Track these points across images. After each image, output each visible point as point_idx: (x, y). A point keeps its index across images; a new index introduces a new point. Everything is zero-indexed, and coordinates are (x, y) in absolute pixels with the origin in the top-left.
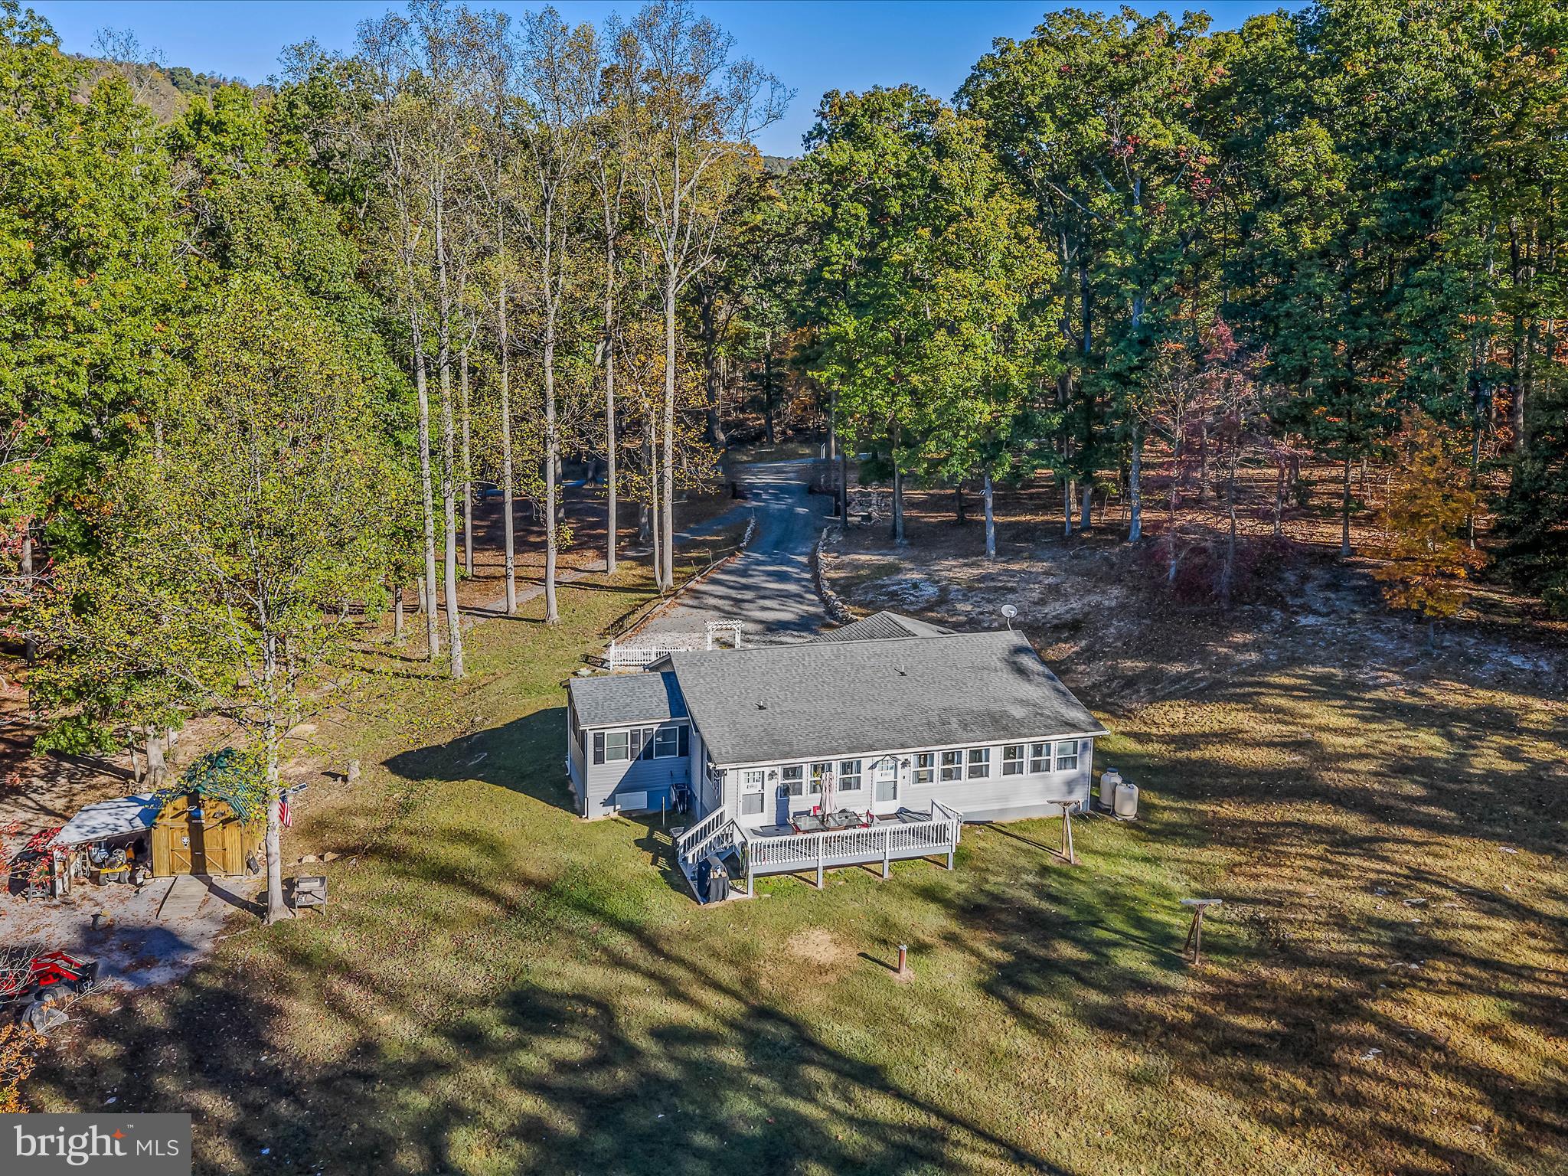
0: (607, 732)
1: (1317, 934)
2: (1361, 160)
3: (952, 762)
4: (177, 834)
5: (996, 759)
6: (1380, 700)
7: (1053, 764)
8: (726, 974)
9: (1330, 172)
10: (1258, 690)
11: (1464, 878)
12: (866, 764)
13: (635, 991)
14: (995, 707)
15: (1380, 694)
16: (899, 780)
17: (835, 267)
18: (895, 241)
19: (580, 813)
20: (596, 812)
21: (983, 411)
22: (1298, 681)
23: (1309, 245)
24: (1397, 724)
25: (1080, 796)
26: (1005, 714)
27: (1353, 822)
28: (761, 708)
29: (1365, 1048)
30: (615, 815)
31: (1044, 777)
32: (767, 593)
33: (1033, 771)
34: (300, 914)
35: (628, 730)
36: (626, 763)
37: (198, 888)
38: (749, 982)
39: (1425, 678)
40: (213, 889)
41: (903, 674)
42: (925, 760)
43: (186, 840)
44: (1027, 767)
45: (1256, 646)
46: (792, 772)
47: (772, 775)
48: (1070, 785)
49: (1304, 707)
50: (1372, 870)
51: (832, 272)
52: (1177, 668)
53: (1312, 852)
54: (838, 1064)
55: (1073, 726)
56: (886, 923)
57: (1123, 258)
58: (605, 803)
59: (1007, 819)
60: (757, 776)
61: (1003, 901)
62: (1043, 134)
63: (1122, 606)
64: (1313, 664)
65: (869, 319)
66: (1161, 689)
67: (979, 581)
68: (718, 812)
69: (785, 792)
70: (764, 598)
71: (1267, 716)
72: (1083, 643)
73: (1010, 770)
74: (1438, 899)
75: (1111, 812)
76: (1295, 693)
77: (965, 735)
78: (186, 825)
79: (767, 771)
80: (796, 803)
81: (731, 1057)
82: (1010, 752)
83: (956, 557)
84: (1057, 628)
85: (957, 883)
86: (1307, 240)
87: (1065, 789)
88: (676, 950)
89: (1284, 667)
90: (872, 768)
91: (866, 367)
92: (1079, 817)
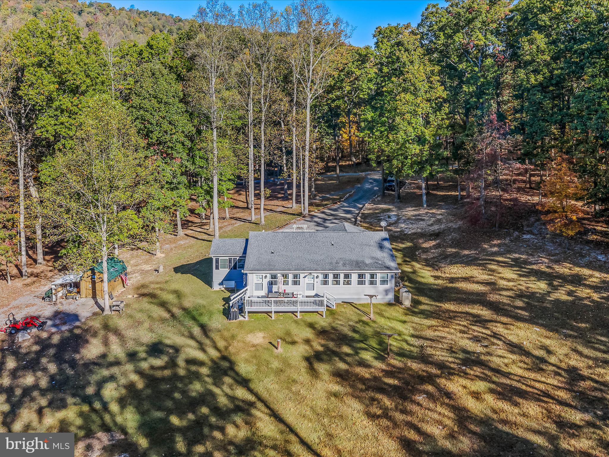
0: (220, 258)
1: (437, 353)
2: (558, 47)
3: (337, 278)
4: (88, 283)
5: (354, 278)
6: (532, 269)
7: (378, 282)
8: (221, 344)
9: (543, 52)
10: (488, 262)
11: (510, 338)
12: (302, 276)
13: (189, 346)
14: (360, 259)
15: (534, 267)
16: (315, 283)
17: (364, 93)
18: (387, 83)
19: (211, 287)
20: (216, 287)
21: (415, 149)
22: (506, 260)
23: (534, 82)
24: (533, 279)
25: (391, 296)
26: (363, 262)
27: (485, 313)
28: (272, 253)
29: (421, 394)
30: (223, 289)
31: (375, 287)
32: (338, 217)
33: (371, 284)
34: (113, 313)
35: (228, 258)
36: (227, 270)
37: (92, 302)
38: (226, 348)
39: (557, 262)
40: (96, 303)
41: (333, 245)
42: (326, 276)
43: (90, 286)
44: (367, 283)
45: (499, 246)
46: (274, 277)
47: (266, 277)
48: (387, 292)
49: (500, 269)
50: (477, 331)
51: (364, 95)
52: (466, 252)
53: (462, 323)
54: (237, 378)
55: (388, 268)
56: (288, 333)
57: (469, 88)
58: (220, 284)
59: (357, 303)
60: (261, 277)
61: (337, 330)
62: (440, 40)
63: (459, 228)
64: (516, 253)
65: (378, 113)
66: (455, 259)
67: (414, 216)
68: (245, 289)
69: (271, 284)
70: (336, 219)
71: (484, 272)
72: (438, 241)
73: (361, 283)
74: (494, 344)
75: (401, 303)
76: (501, 264)
77: (342, 268)
78: (91, 281)
79: (264, 275)
80: (275, 288)
81: (204, 371)
82: (361, 276)
83: (412, 207)
84: (431, 235)
85: (323, 322)
86: (532, 80)
87: (384, 293)
88: (212, 335)
89: (504, 254)
90: (304, 277)
91: (376, 131)
92: (390, 304)
